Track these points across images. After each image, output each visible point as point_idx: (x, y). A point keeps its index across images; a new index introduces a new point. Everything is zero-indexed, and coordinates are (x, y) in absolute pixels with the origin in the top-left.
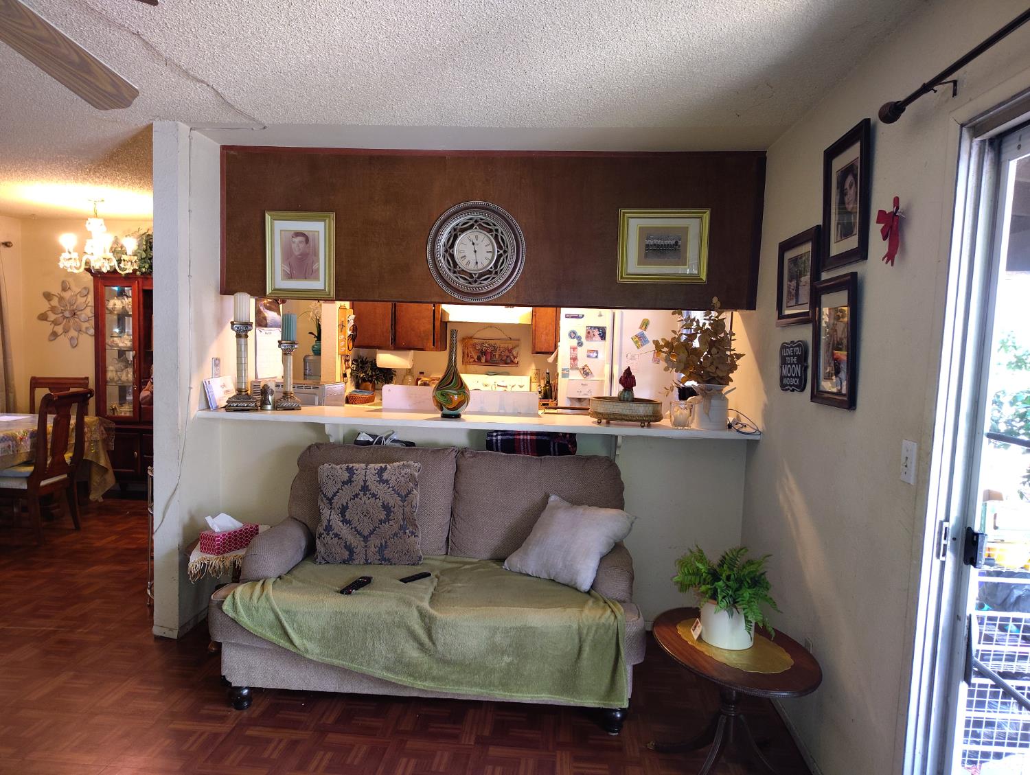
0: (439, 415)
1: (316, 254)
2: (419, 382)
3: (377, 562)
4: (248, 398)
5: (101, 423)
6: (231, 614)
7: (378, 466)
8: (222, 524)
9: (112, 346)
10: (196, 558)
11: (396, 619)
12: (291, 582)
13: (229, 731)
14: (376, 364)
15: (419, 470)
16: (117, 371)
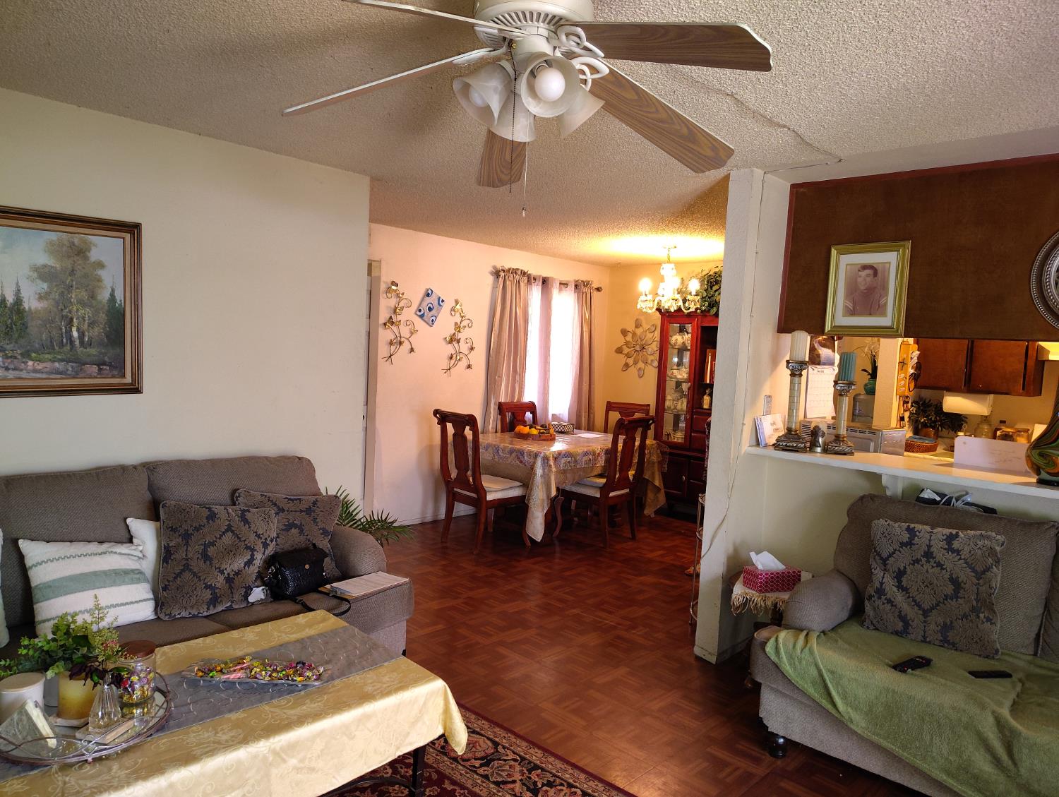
0: (1034, 480)
1: (885, 287)
2: (999, 433)
3: (937, 643)
4: (798, 437)
5: (659, 446)
6: (773, 657)
7: (947, 531)
8: (765, 562)
9: (671, 378)
10: (739, 590)
11: (963, 719)
12: (837, 641)
13: (763, 775)
14: (942, 408)
15: (1002, 545)
16: (673, 400)
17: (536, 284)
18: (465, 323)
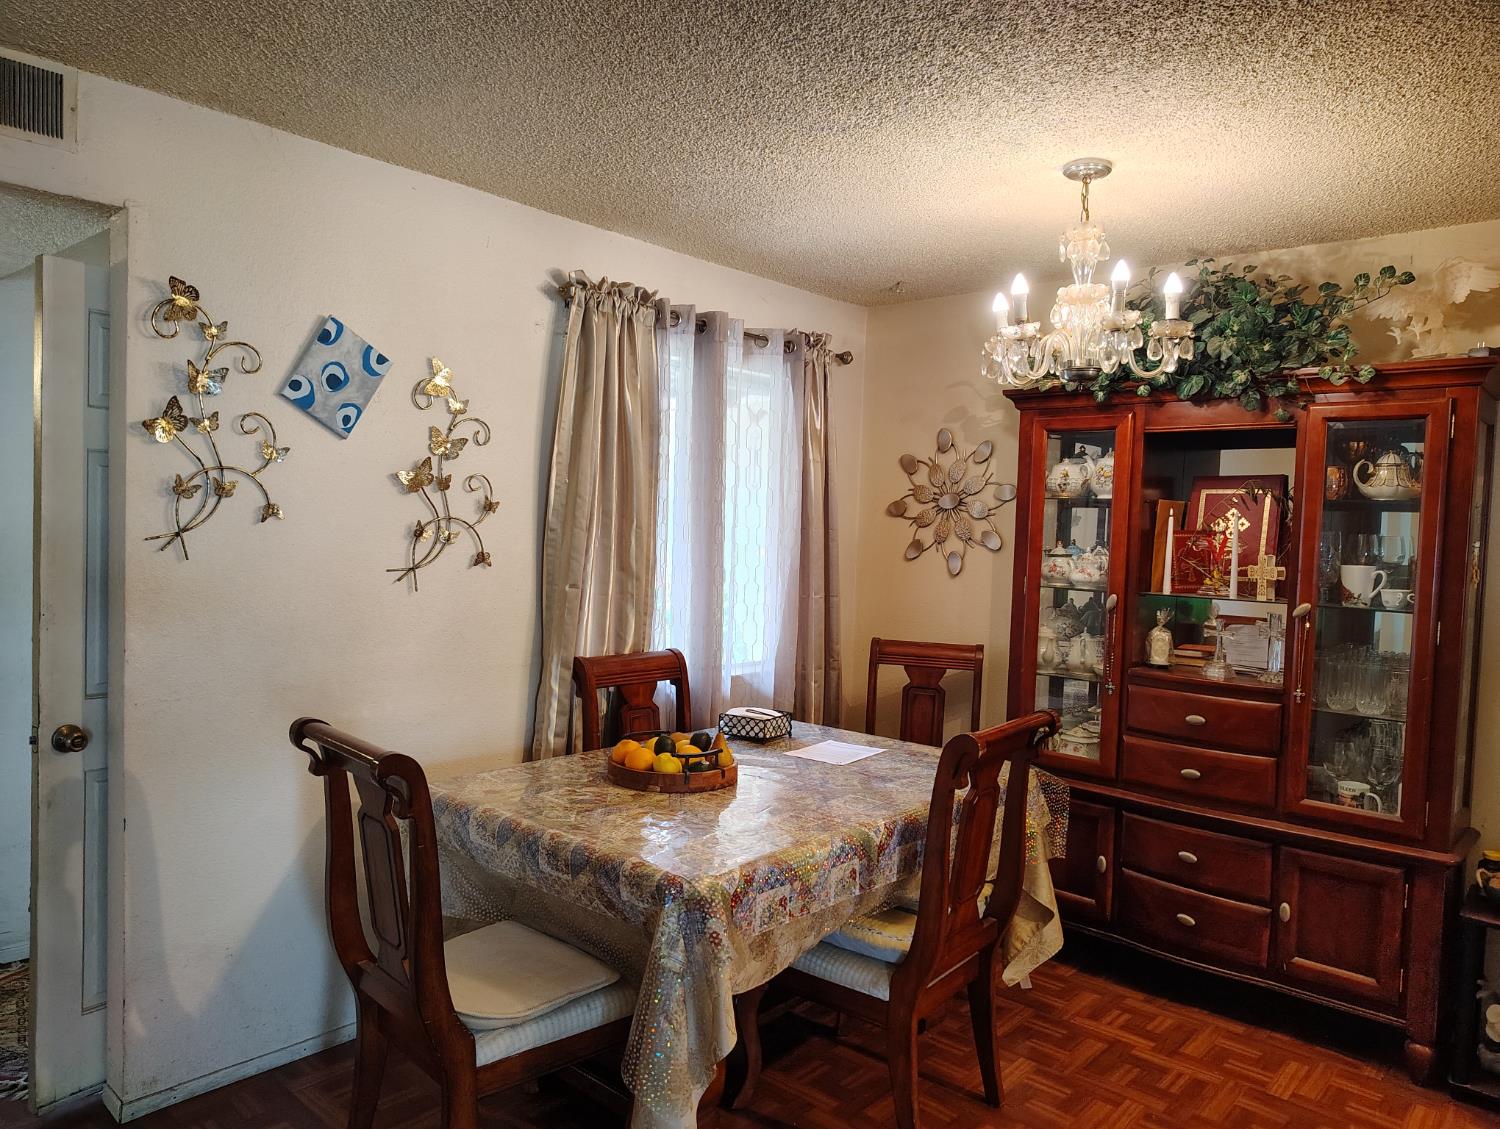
9: (1052, 577)
17: (679, 328)
18: (464, 430)
